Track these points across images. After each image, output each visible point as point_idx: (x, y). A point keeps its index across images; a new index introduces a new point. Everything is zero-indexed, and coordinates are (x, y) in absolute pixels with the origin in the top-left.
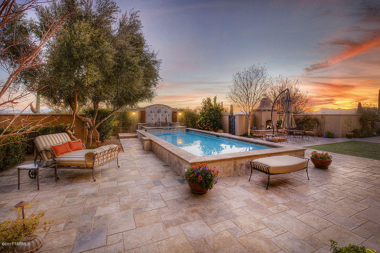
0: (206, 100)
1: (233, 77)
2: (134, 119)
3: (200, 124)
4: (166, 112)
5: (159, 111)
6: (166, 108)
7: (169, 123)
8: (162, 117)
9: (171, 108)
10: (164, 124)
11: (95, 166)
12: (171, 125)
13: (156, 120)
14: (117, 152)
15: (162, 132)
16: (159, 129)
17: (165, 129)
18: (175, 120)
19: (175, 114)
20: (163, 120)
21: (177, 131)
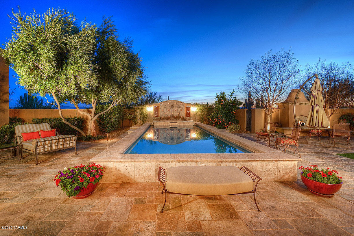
0: (219, 94)
2: (149, 113)
3: (212, 119)
4: (179, 107)
5: (172, 106)
6: (179, 104)
7: (181, 117)
8: (175, 112)
9: (184, 104)
10: (177, 118)
11: (38, 152)
12: (184, 119)
13: (169, 114)
14: (74, 141)
15: (168, 125)
16: (165, 123)
17: (171, 123)
18: (188, 115)
19: (188, 109)
20: (176, 114)
21: (185, 125)
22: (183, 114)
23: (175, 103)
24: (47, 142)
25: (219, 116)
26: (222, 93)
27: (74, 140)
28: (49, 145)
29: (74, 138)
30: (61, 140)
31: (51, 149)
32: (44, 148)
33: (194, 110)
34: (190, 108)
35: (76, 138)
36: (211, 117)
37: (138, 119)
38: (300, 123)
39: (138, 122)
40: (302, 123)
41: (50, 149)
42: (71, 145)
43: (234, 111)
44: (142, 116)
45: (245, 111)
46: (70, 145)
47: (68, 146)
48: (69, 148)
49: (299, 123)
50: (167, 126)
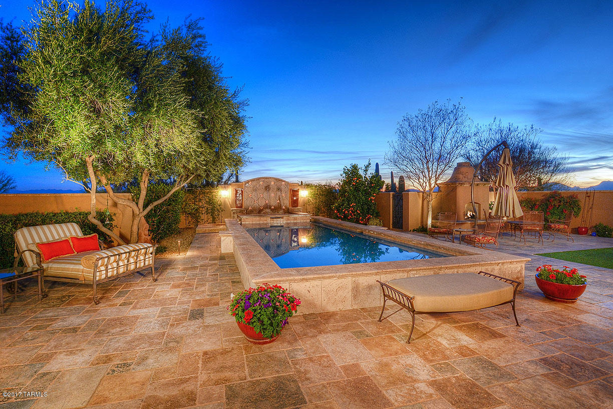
0: (349, 168)
1: (398, 126)
2: (225, 201)
3: (338, 210)
4: (279, 189)
5: (267, 188)
6: (279, 184)
7: (284, 207)
8: (272, 199)
9: (287, 184)
10: (276, 210)
11: (98, 278)
12: (288, 212)
13: (262, 203)
14: (151, 256)
15: (268, 223)
16: (262, 218)
17: (273, 218)
18: (295, 203)
19: (295, 193)
20: (274, 203)
21: (295, 221)
22: (286, 203)
23: (272, 183)
24: (112, 259)
25: (351, 205)
26: (353, 166)
27: (151, 253)
28: (115, 265)
29: (151, 250)
30: (133, 253)
31: (117, 273)
32: (107, 270)
33: (304, 194)
34: (297, 191)
35: (155, 248)
36: (336, 207)
37: (203, 213)
38: (470, 215)
39: (202, 217)
40: (473, 214)
41: (115, 272)
42: (147, 263)
43: (373, 196)
44: (210, 207)
45: (391, 196)
46: (145, 264)
47: (142, 264)
48: (144, 268)
49: (468, 215)
50: (266, 224)
